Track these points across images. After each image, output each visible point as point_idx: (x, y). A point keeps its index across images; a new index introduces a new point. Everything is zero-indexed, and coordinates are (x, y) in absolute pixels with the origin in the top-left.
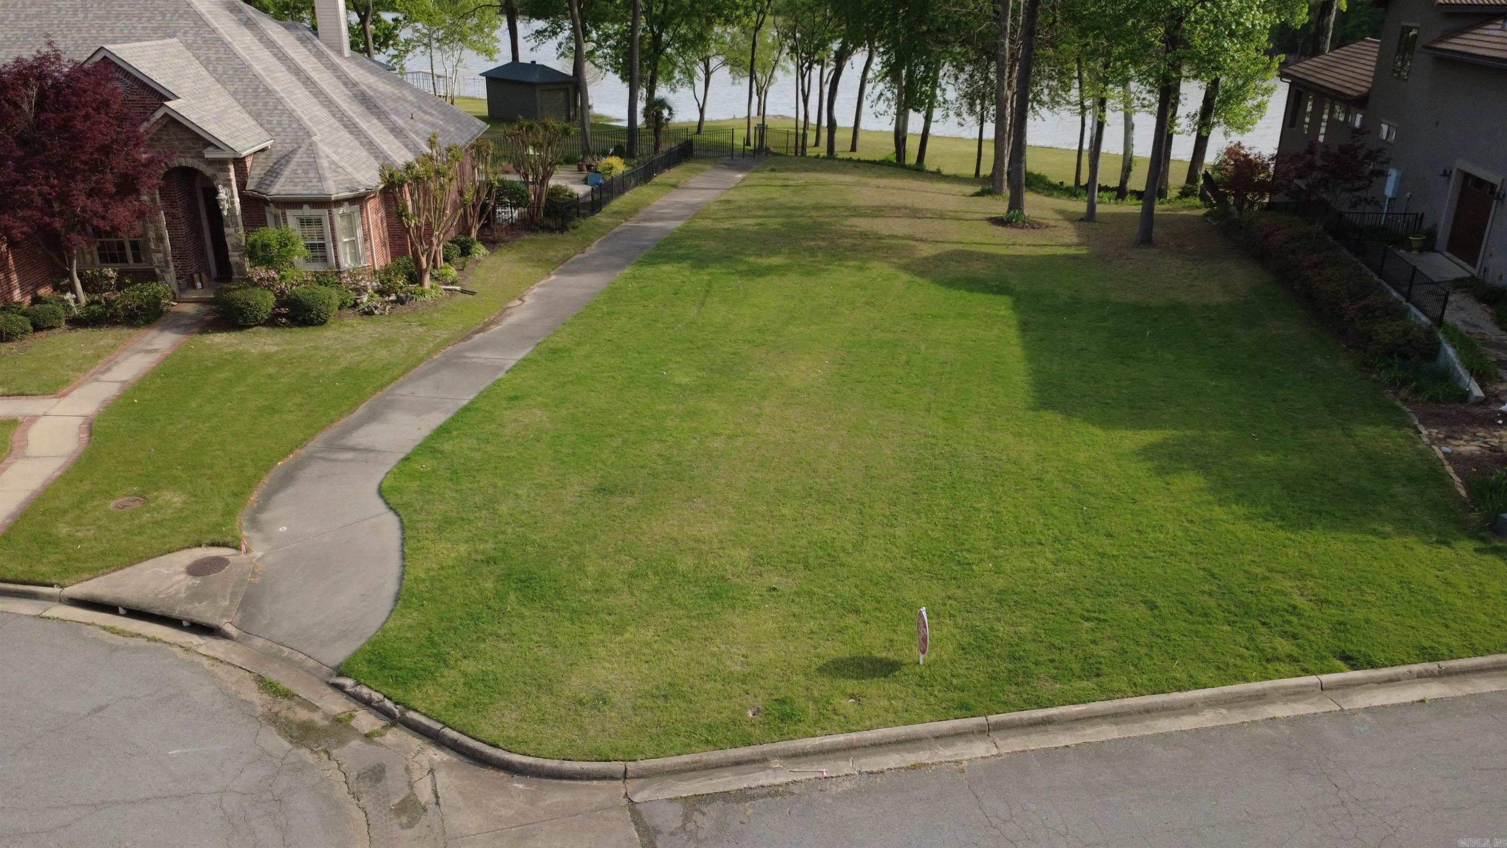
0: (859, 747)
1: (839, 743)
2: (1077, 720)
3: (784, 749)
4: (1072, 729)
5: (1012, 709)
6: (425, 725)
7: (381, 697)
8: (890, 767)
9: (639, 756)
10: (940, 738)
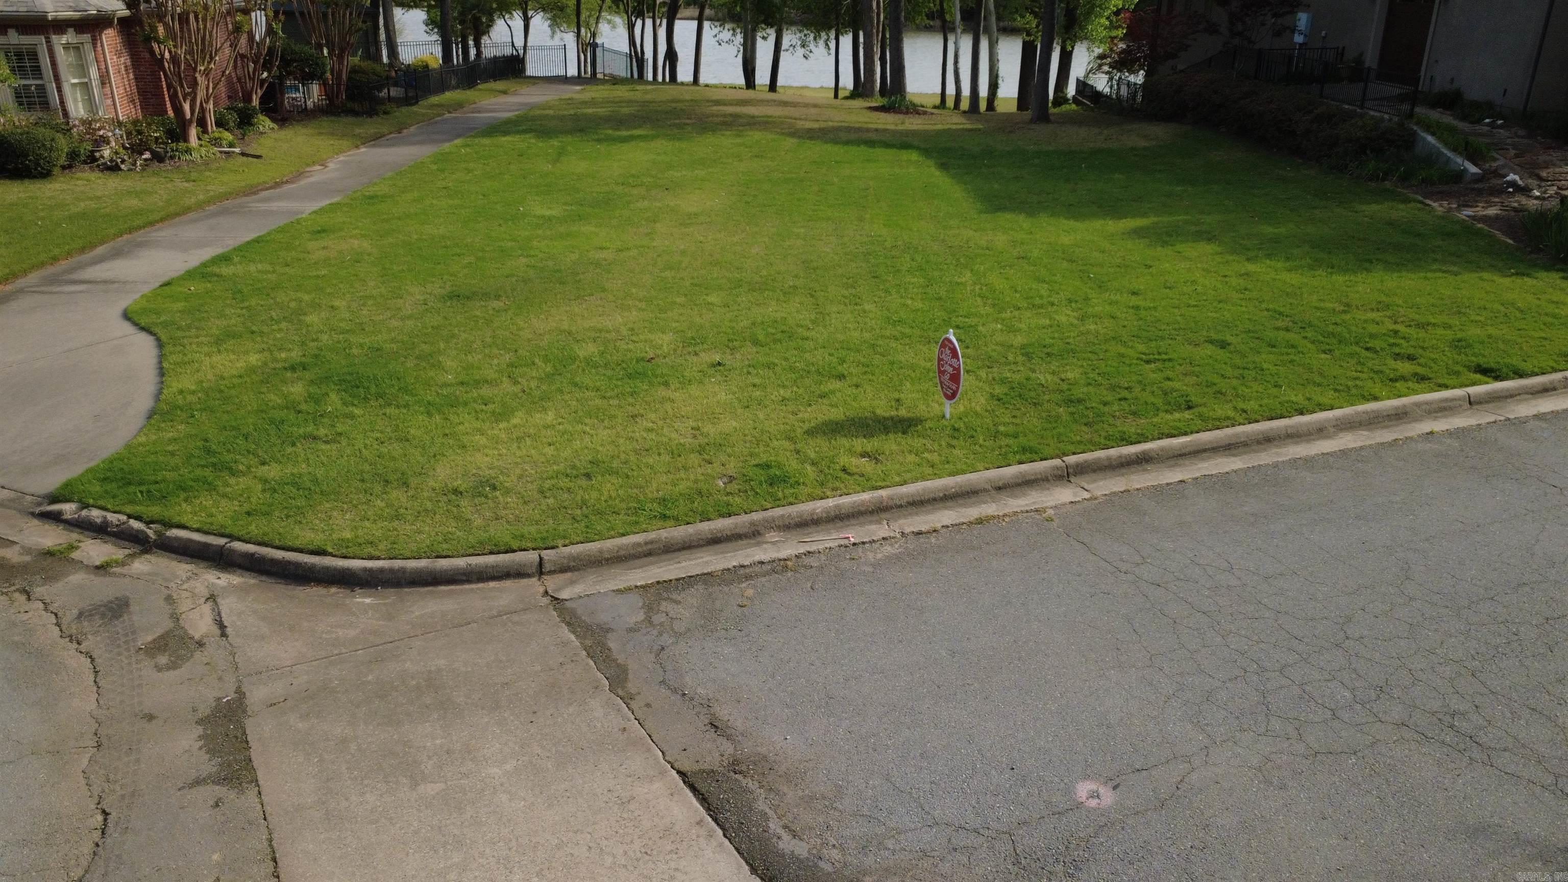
0: (892, 508)
1: (863, 503)
2: (1180, 455)
3: (783, 516)
4: (1176, 465)
5: (1093, 448)
6: (199, 542)
7: (125, 518)
8: (945, 524)
9: (560, 542)
10: (1003, 488)
